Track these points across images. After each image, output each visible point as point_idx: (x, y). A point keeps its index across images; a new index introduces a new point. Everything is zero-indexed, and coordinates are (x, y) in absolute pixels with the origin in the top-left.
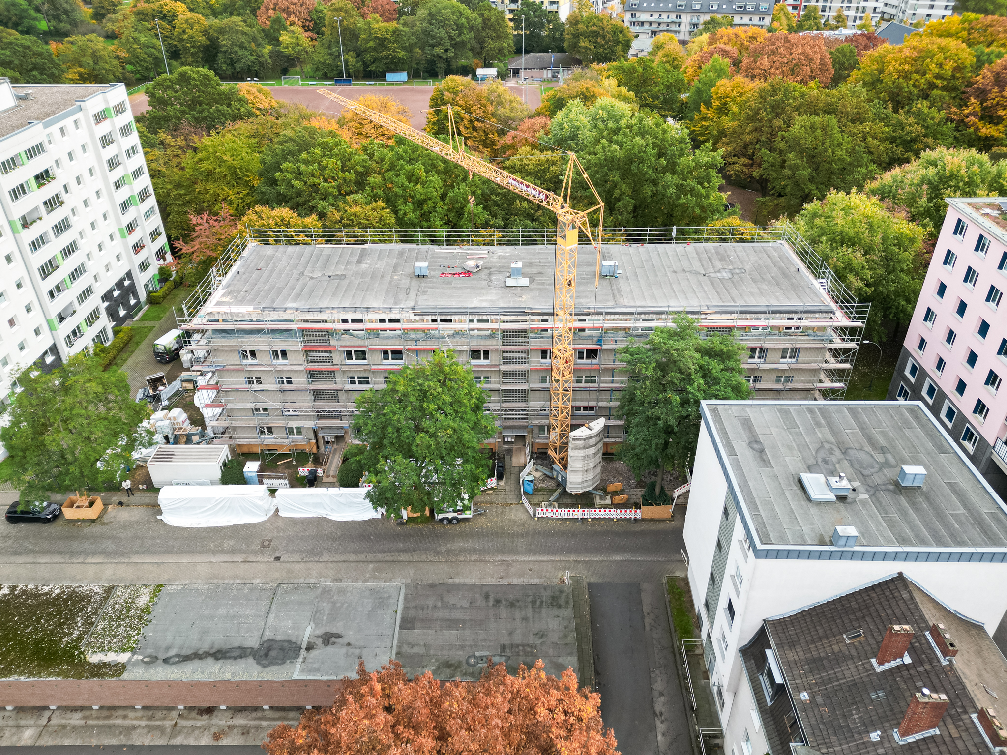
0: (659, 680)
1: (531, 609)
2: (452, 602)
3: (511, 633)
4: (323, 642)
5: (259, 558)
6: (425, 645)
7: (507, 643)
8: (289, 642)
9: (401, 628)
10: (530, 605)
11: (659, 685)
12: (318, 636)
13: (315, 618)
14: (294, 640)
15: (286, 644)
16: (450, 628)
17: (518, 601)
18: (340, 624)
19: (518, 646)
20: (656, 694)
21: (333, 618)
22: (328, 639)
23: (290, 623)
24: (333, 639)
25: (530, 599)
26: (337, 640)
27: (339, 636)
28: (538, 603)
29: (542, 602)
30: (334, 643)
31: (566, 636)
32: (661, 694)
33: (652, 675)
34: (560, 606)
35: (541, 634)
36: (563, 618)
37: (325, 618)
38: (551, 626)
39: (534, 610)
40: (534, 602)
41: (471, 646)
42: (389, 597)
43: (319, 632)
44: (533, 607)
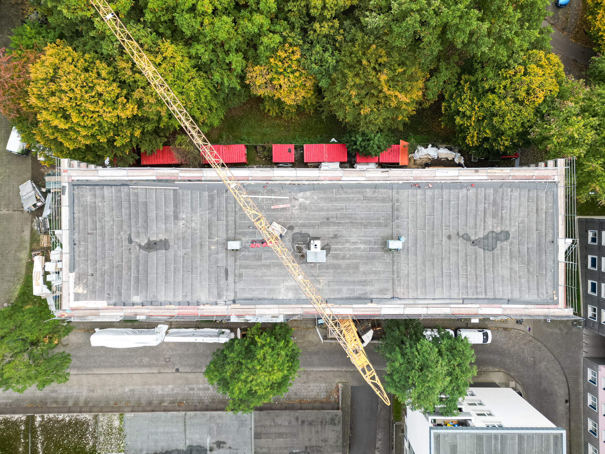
0: (380, 434)
1: (320, 426)
2: (279, 423)
3: (310, 440)
4: (217, 447)
5: (167, 371)
6: (268, 447)
7: (308, 445)
8: (200, 446)
9: (255, 438)
10: (320, 424)
11: (380, 436)
12: (214, 443)
13: (210, 433)
14: (202, 445)
15: (199, 448)
16: (280, 437)
17: (314, 422)
18: (223, 436)
19: (313, 447)
20: (377, 439)
21: (219, 432)
22: (220, 444)
23: (198, 436)
24: (222, 445)
25: (320, 420)
26: (224, 445)
27: (224, 443)
28: (324, 423)
29: (326, 422)
30: (223, 447)
31: (337, 441)
32: (380, 440)
33: (377, 432)
34: (335, 424)
35: (325, 441)
36: (336, 432)
37: (215, 433)
38: (330, 436)
39: (321, 427)
40: (322, 422)
41: (290, 447)
42: (246, 420)
43: (214, 441)
44: (321, 425)
